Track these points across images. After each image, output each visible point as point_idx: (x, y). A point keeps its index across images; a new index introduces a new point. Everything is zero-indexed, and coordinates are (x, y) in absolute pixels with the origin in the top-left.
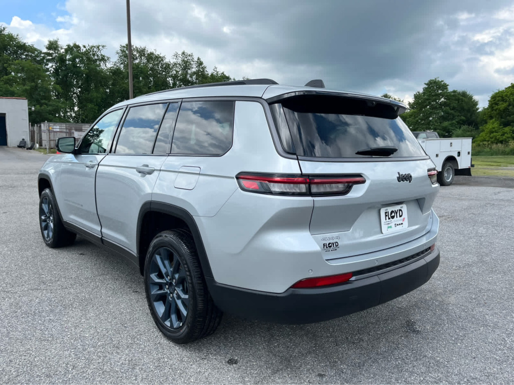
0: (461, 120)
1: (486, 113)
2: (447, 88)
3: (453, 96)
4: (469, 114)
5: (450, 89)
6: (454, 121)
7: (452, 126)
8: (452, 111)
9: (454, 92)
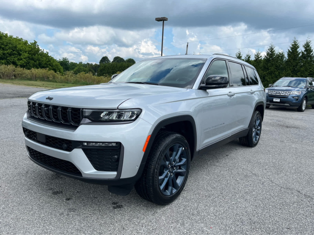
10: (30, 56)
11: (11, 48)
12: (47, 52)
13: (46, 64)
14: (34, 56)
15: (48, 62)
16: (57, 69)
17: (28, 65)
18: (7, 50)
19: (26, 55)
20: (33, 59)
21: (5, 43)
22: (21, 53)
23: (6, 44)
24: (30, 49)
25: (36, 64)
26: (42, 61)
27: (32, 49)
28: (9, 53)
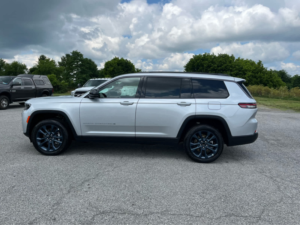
0: (91, 74)
1: (104, 71)
2: (82, 57)
3: (86, 61)
4: (94, 71)
5: (84, 57)
6: (88, 75)
7: (87, 77)
8: (87, 70)
9: (86, 59)
10: (254, 74)
11: (238, 69)
12: (270, 69)
13: (267, 80)
14: (256, 74)
15: (269, 79)
16: (277, 84)
17: (250, 82)
18: (234, 71)
19: (250, 73)
20: (255, 77)
21: (233, 65)
22: (246, 72)
23: (234, 67)
24: (255, 68)
25: (257, 81)
26: (264, 78)
27: (256, 68)
28: (236, 74)
